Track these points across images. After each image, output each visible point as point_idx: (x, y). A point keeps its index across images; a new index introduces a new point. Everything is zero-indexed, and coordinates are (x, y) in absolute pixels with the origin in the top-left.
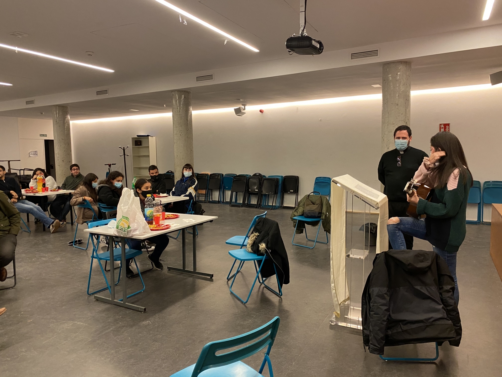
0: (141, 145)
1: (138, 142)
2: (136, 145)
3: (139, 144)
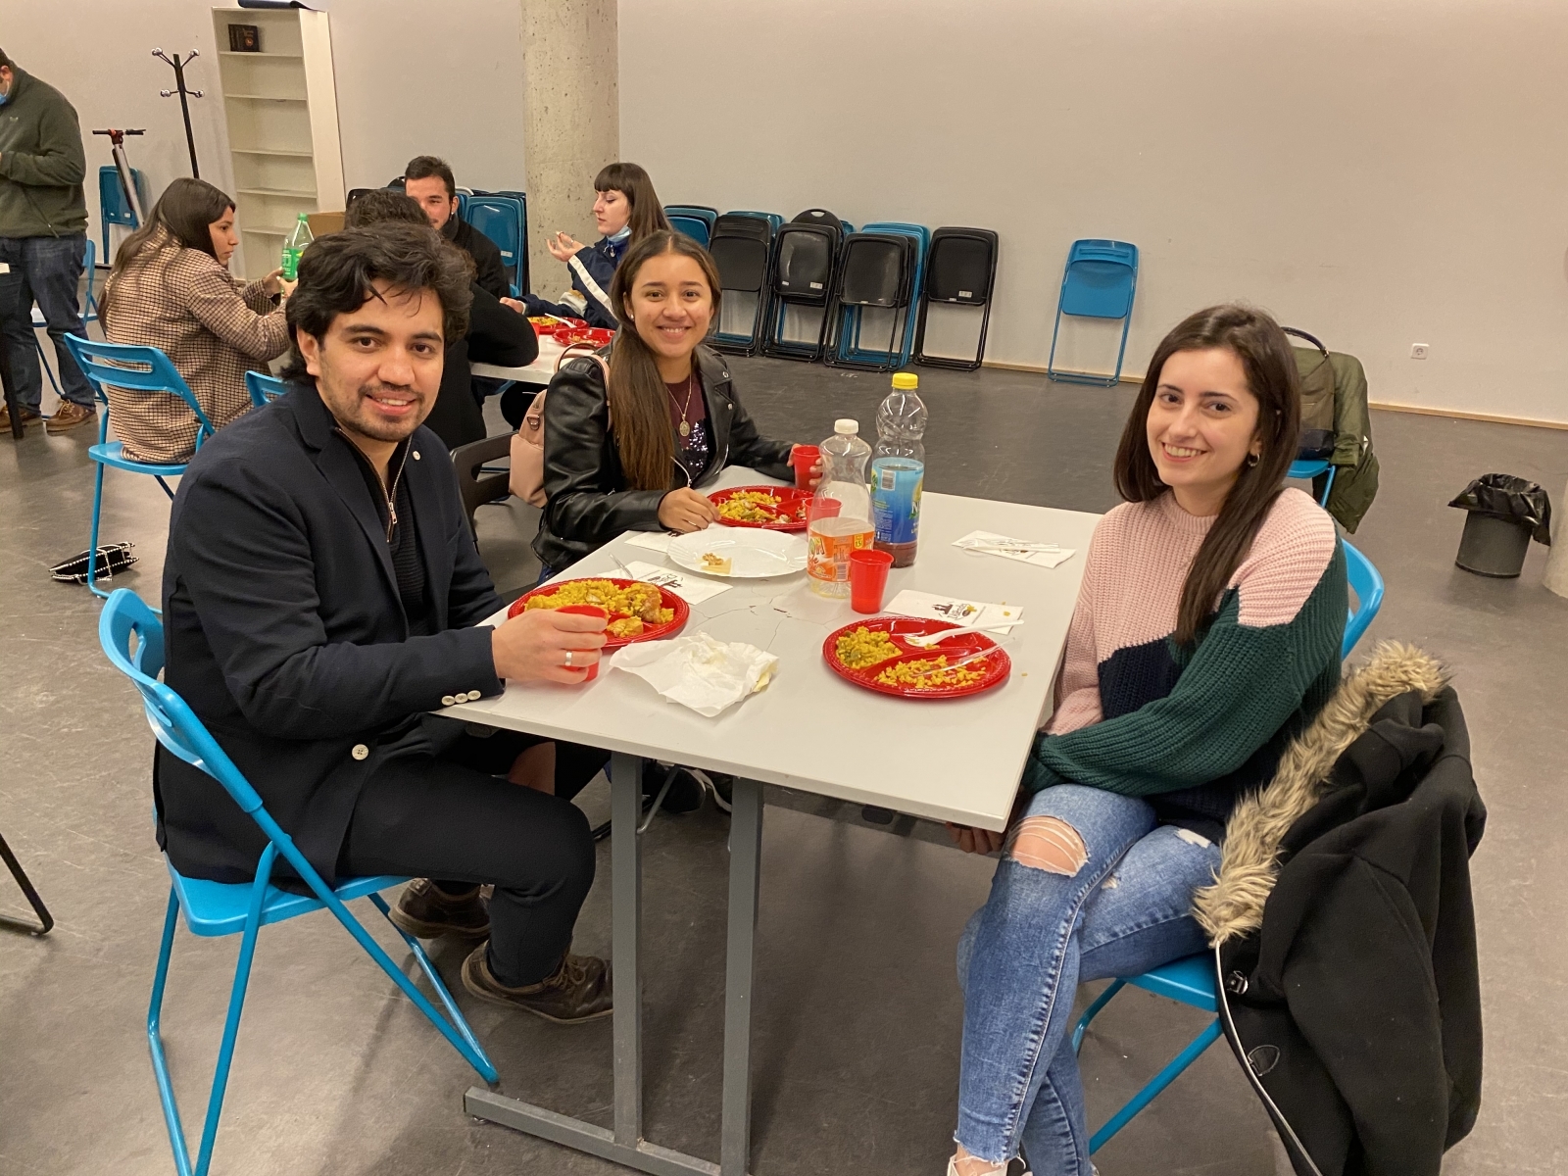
0: (256, 48)
1: (246, 33)
2: (232, 50)
3: (249, 42)
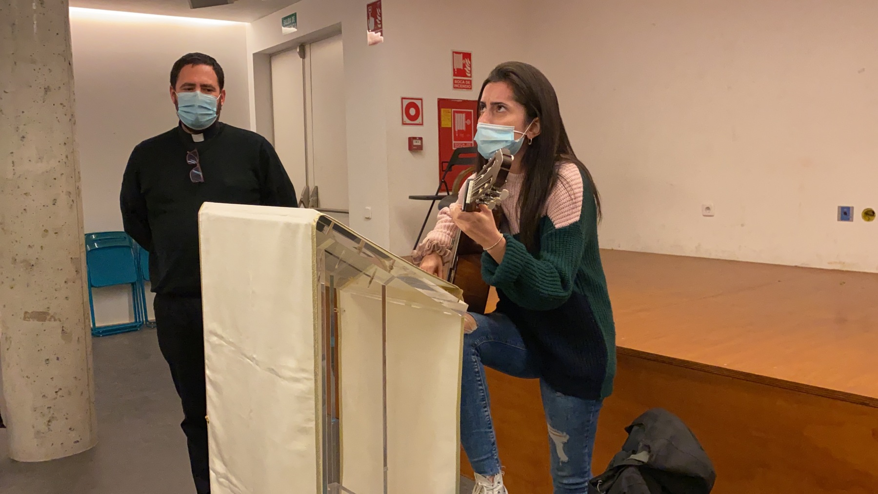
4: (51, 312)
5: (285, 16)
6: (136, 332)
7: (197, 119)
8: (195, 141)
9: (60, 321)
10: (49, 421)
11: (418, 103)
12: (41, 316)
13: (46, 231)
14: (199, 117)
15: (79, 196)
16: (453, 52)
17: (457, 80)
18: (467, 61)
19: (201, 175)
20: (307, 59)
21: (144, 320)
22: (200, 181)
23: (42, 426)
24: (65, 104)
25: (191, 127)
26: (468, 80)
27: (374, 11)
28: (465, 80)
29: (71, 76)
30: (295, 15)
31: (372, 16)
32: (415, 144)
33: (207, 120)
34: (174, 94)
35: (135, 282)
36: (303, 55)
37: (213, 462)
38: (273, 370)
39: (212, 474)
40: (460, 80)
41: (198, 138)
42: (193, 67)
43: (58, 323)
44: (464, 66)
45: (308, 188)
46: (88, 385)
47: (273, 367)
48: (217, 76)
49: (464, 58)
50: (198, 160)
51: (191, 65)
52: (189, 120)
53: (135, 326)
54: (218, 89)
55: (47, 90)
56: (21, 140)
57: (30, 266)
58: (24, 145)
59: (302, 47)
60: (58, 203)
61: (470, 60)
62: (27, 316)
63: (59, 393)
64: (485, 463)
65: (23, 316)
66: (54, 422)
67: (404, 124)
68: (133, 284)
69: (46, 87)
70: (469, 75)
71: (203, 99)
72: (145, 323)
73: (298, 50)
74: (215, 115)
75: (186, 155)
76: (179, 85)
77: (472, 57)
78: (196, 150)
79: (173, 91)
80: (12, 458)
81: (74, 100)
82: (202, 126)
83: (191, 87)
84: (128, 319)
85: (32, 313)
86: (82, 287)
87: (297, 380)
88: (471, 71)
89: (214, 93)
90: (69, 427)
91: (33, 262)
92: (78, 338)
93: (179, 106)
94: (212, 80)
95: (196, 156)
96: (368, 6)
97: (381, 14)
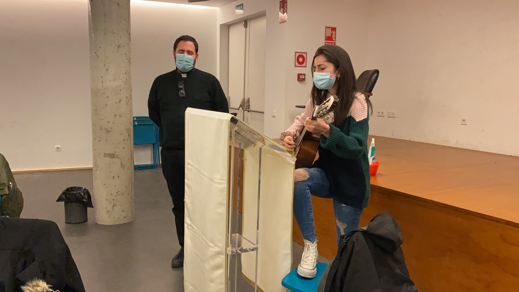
4: (116, 154)
5: (237, 5)
6: (154, 169)
7: (184, 66)
8: (183, 77)
9: (120, 159)
10: (113, 206)
11: (304, 55)
12: (112, 156)
13: (116, 115)
14: (185, 66)
15: (131, 99)
16: (326, 27)
17: (327, 42)
18: (334, 32)
19: (184, 93)
20: (248, 29)
21: (158, 163)
22: (183, 96)
23: (110, 208)
24: (126, 54)
25: (181, 71)
26: (333, 43)
27: (283, 5)
28: (332, 43)
29: (130, 40)
30: (242, 4)
31: (282, 7)
32: (301, 77)
33: (189, 67)
34: (175, 54)
35: (155, 143)
36: (246, 26)
37: (186, 219)
38: (211, 179)
39: (185, 225)
40: (329, 42)
41: (184, 76)
42: (184, 42)
43: (119, 159)
44: (332, 34)
45: (244, 99)
46: (131, 191)
47: (211, 178)
48: (195, 47)
49: (332, 31)
50: (183, 86)
51: (184, 41)
52: (180, 67)
53: (154, 166)
54: (195, 53)
55: (119, 47)
56: (107, 71)
57: (108, 131)
58: (107, 73)
59: (246, 22)
60: (121, 102)
61: (335, 32)
62: (106, 155)
63: (119, 193)
64: (310, 236)
65: (103, 154)
66: (115, 207)
67: (295, 66)
68: (154, 144)
69: (119, 45)
70: (334, 40)
71: (187, 57)
72: (158, 165)
73: (243, 23)
74: (193, 66)
75: (178, 83)
76: (177, 50)
77: (336, 30)
78: (183, 81)
79: (174, 52)
80: (96, 222)
81: (131, 52)
82: (186, 70)
83: (182, 51)
84: (150, 161)
85: (108, 154)
86: (131, 143)
87: (220, 183)
88: (335, 38)
89: (193, 55)
90: (122, 210)
91: (109, 130)
92: (128, 168)
93: (177, 60)
94: (192, 48)
95: (183, 84)
96: (280, 2)
97: (287, 6)
